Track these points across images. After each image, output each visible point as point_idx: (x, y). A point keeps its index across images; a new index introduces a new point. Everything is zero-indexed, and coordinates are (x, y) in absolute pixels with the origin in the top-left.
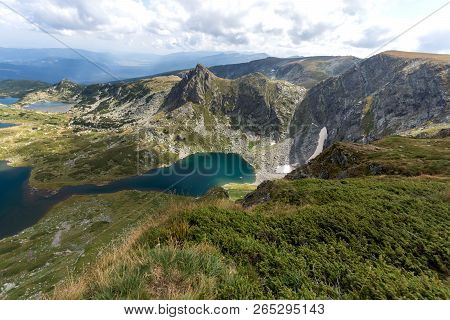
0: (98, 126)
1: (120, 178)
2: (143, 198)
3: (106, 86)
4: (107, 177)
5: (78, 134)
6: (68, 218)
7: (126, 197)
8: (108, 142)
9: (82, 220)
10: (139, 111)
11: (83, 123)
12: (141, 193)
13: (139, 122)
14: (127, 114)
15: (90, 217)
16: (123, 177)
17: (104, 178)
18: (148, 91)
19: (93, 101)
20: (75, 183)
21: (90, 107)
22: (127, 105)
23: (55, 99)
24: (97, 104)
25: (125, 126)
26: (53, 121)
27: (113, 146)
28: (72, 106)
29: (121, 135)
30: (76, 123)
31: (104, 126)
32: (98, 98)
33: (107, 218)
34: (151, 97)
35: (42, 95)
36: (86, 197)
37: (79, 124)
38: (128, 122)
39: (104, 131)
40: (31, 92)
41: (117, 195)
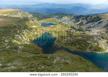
0: (77, 30)
1: (78, 50)
2: (84, 61)
3: (85, 16)
4: (74, 48)
5: (71, 31)
6: (60, 56)
7: (78, 58)
8: (79, 36)
9: (63, 59)
10: (94, 27)
11: (73, 28)
12: (84, 60)
13: (92, 31)
14: (89, 27)
15: (65, 59)
16: (79, 50)
17: (73, 48)
18: (101, 19)
19: (79, 21)
20: (65, 47)
21: (77, 23)
22: (90, 24)
23: (69, 19)
24: (80, 22)
25: (86, 32)
26: (66, 26)
27: (80, 38)
28: (72, 22)
29: (84, 35)
30: (71, 27)
31: (79, 30)
32: (80, 20)
33: (69, 62)
34: (101, 22)
35: (66, 17)
36: (66, 52)
37: (72, 28)
38: (88, 30)
39: (79, 32)
40: (64, 16)
41: (75, 56)
